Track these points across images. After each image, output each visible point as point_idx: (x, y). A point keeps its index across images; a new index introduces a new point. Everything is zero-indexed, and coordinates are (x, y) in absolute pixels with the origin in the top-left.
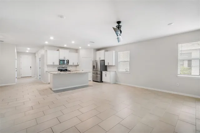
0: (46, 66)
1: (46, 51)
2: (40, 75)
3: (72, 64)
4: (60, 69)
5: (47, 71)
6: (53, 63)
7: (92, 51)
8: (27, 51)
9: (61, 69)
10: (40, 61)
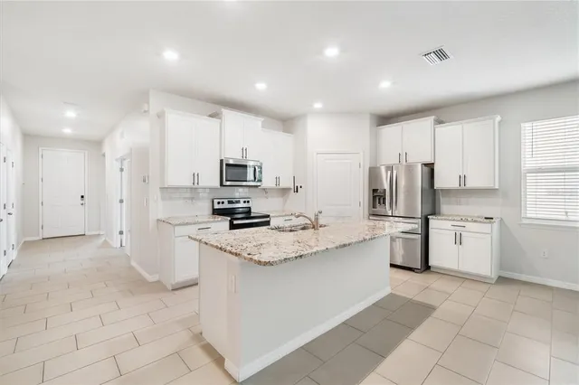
0: (155, 194)
1: (161, 116)
2: (121, 233)
3: (272, 184)
4: (221, 206)
5: (161, 216)
6: (195, 177)
7: (366, 125)
8: (67, 131)
9: (226, 205)
10: (122, 170)
